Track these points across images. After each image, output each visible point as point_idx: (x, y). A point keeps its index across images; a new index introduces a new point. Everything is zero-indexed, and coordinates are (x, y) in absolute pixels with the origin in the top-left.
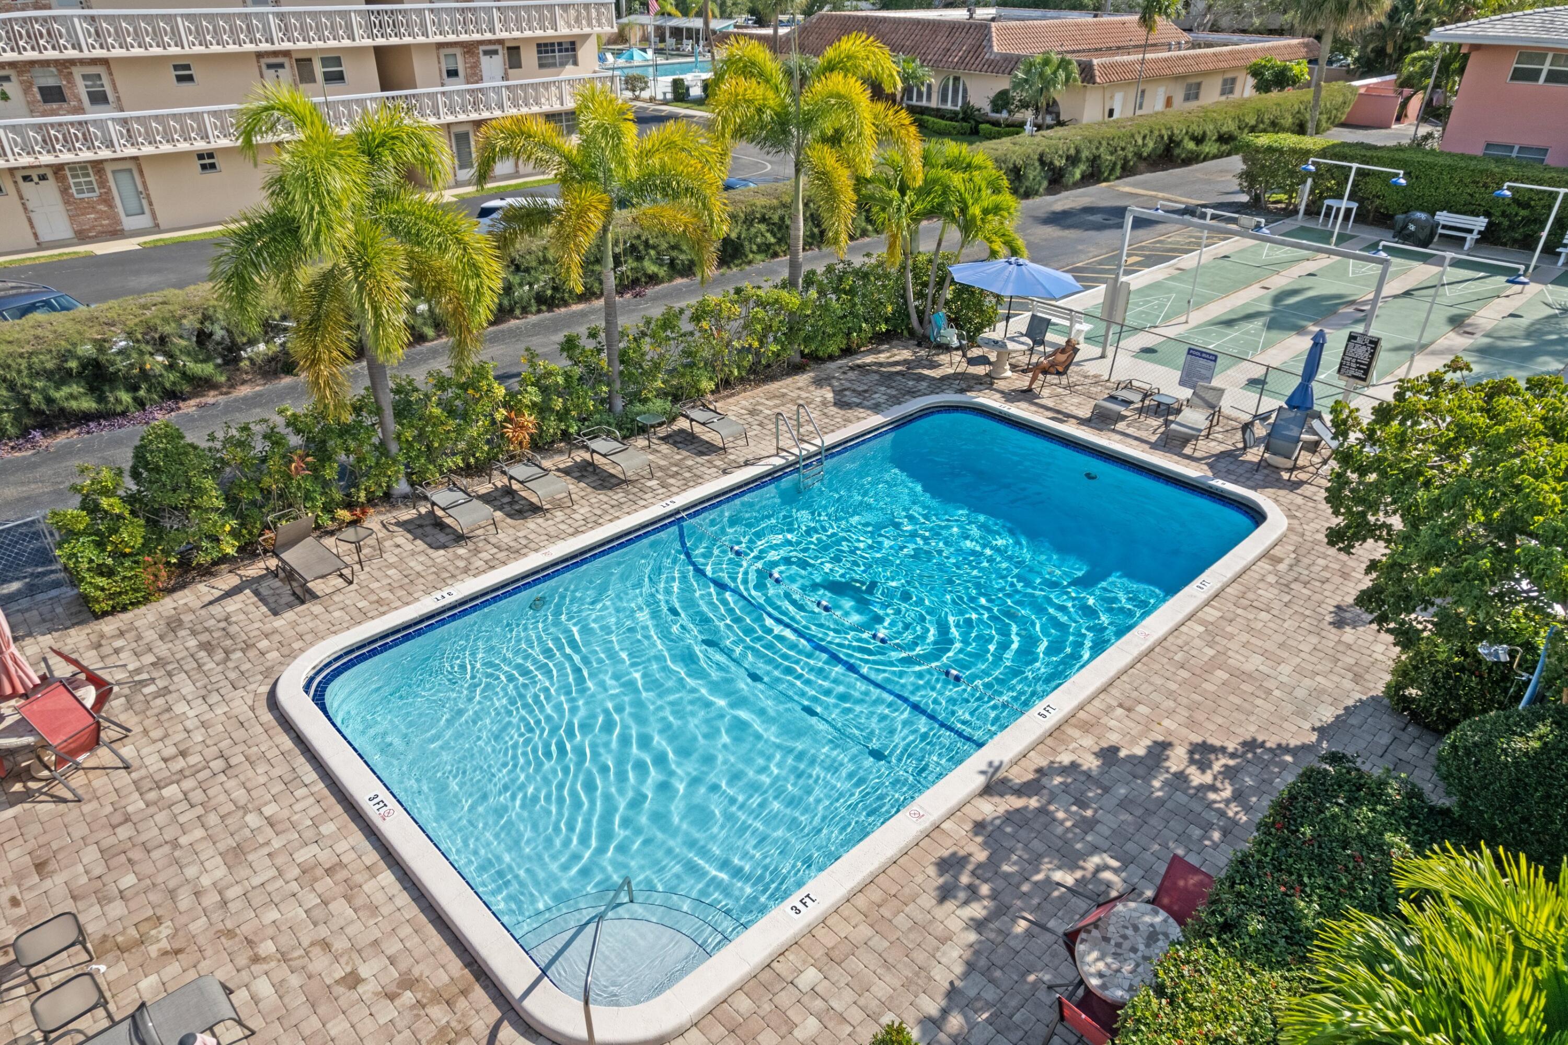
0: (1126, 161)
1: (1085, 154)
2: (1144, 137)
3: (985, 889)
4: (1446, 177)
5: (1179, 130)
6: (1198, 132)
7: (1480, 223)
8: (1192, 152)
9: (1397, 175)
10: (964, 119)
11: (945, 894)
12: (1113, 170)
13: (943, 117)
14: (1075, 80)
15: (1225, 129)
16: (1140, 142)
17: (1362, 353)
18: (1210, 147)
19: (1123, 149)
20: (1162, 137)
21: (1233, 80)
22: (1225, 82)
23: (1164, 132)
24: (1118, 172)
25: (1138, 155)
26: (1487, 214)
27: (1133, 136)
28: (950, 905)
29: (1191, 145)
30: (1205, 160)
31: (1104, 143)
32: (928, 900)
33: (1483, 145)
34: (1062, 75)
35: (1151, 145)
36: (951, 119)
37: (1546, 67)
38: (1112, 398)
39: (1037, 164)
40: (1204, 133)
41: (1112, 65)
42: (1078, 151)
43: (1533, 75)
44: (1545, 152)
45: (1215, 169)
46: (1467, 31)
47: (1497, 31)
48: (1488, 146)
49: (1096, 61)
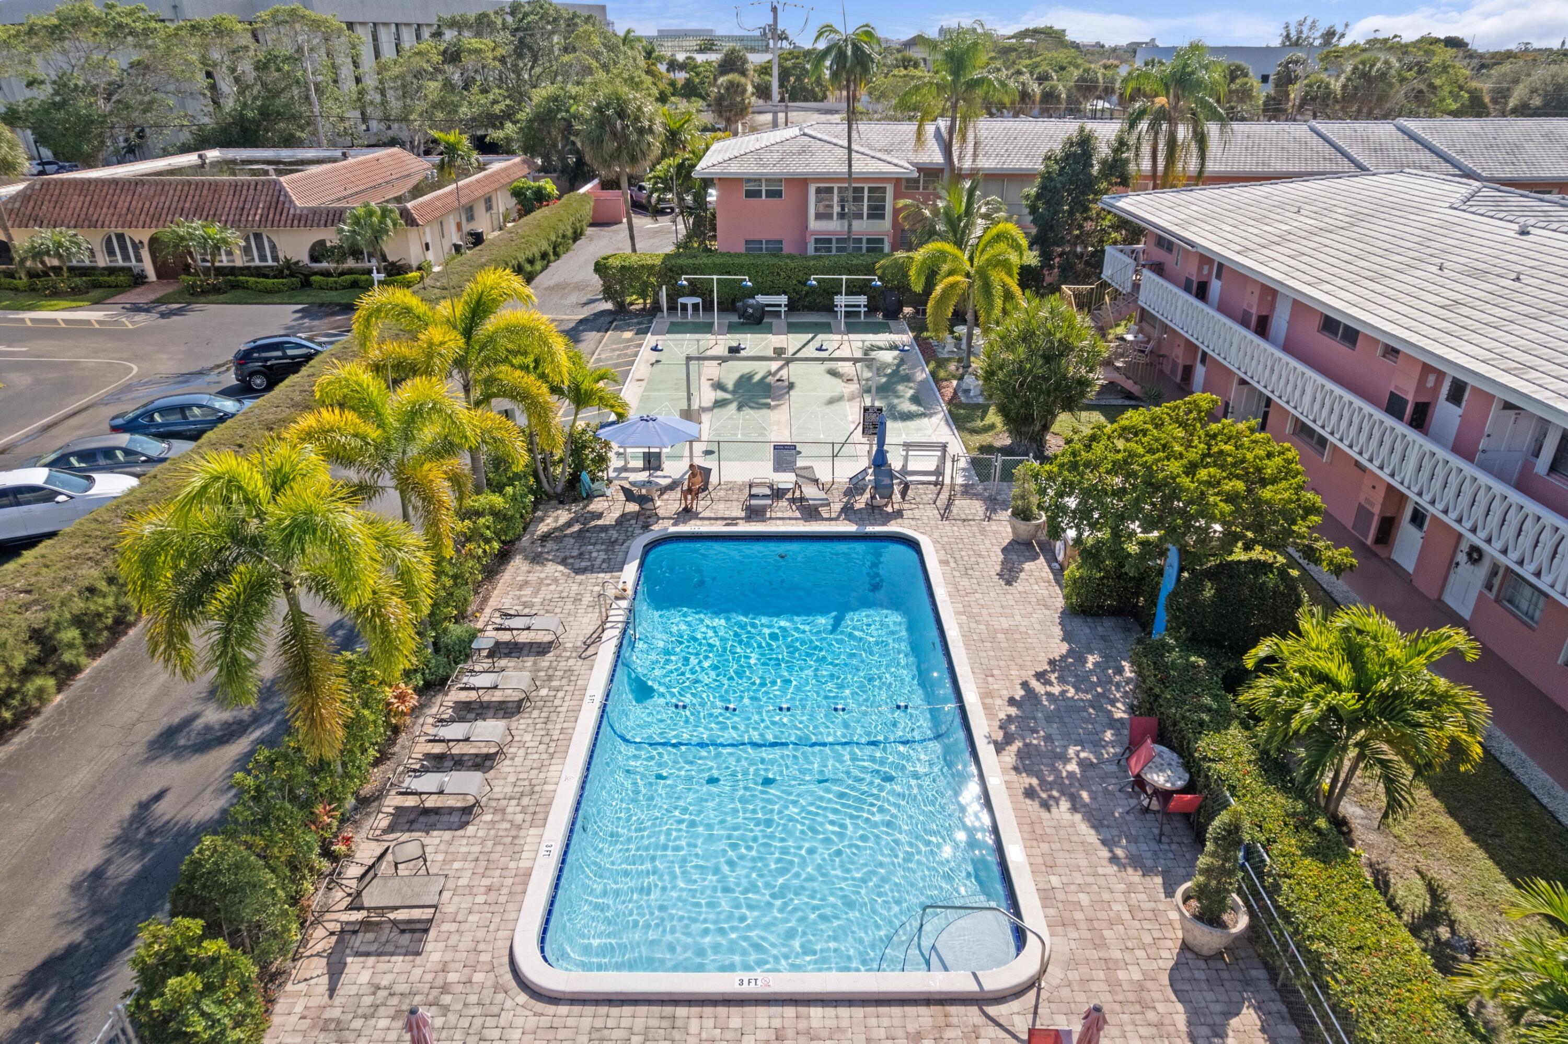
3: (1055, 793)
7: (783, 299)
10: (292, 275)
11: (1046, 806)
13: (266, 276)
14: (400, 225)
18: (538, 266)
26: (785, 293)
28: (1054, 810)
32: (1044, 815)
33: (743, 243)
36: (275, 277)
37: (764, 188)
38: (752, 496)
41: (421, 207)
43: (757, 194)
44: (781, 242)
45: (551, 283)
46: (717, 170)
47: (734, 169)
48: (747, 242)
49: (409, 205)
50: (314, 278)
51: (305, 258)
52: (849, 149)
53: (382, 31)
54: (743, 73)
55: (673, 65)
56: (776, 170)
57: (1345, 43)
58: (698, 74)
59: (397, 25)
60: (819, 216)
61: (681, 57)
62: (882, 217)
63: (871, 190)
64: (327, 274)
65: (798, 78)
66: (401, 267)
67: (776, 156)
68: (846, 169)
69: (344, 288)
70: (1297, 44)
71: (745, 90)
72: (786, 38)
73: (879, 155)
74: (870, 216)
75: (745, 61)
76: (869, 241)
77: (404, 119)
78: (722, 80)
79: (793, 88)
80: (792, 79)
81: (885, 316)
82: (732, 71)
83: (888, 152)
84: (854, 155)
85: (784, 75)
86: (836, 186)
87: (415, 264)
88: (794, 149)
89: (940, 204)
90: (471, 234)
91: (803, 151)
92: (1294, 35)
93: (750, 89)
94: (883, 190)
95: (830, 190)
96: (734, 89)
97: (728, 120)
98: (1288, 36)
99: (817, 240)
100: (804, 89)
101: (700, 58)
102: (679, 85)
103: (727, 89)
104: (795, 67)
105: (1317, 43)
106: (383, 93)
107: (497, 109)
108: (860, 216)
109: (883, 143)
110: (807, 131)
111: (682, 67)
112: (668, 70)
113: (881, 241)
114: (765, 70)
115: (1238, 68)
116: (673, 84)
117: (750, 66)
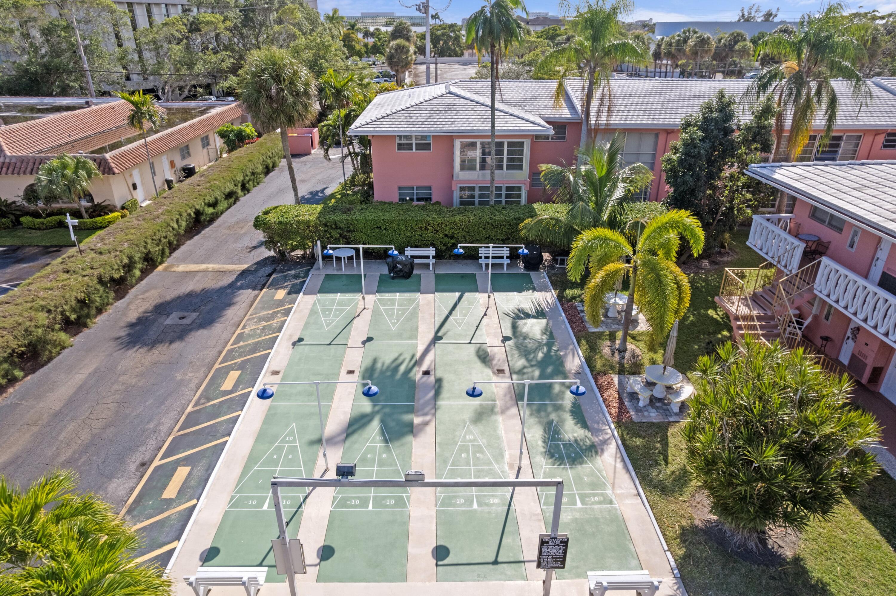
0: (170, 243)
1: (137, 257)
2: (177, 221)
4: (403, 227)
5: (199, 205)
6: (211, 200)
7: (431, 252)
8: (212, 214)
9: (391, 249)
10: (3, 215)
12: (163, 252)
14: (96, 174)
15: (227, 190)
16: (176, 226)
17: (556, 551)
18: (223, 205)
19: (165, 237)
20: (189, 215)
21: (207, 137)
22: (203, 140)
23: (189, 211)
24: (167, 251)
25: (178, 234)
26: (433, 245)
27: (169, 225)
29: (211, 210)
30: (222, 213)
31: (149, 241)
33: (397, 189)
34: (83, 173)
35: (184, 224)
37: (414, 143)
39: (98, 286)
40: (216, 199)
41: (122, 155)
42: (130, 258)
43: (409, 147)
44: (430, 188)
45: (233, 221)
46: (369, 128)
47: (386, 127)
48: (400, 188)
49: (108, 156)
50: (22, 219)
51: (20, 201)
52: (493, 108)
53: (155, 10)
54: (408, 39)
55: (367, 34)
56: (424, 128)
57: (776, 20)
58: (380, 40)
59: (166, 5)
60: (462, 168)
61: (372, 29)
62: (520, 168)
63: (510, 144)
64: (36, 215)
65: (446, 42)
66: (106, 207)
67: (424, 113)
68: (488, 127)
69: (52, 228)
70: (747, 20)
71: (408, 51)
72: (438, 18)
73: (517, 112)
74: (509, 168)
75: (409, 31)
76: (508, 189)
77: (157, 73)
78: (393, 43)
79: (442, 48)
80: (442, 42)
81: (526, 268)
82: (400, 37)
83: (522, 107)
84: (497, 113)
85: (435, 40)
86: (478, 141)
87: (119, 205)
88: (441, 107)
89: (583, 168)
90: (184, 170)
91: (449, 108)
92: (746, 14)
93: (412, 49)
94: (522, 144)
95: (473, 145)
96: (401, 49)
97: (397, 71)
98: (743, 16)
99: (462, 189)
100: (449, 48)
101: (383, 29)
102: (369, 47)
103: (396, 50)
104: (443, 35)
105: (759, 20)
106: (140, 53)
107: (224, 66)
108: (500, 168)
109: (517, 99)
110: (453, 89)
111: (372, 35)
112: (364, 37)
113: (519, 189)
114: (423, 37)
115: (738, 34)
116: (366, 45)
117: (412, 34)
